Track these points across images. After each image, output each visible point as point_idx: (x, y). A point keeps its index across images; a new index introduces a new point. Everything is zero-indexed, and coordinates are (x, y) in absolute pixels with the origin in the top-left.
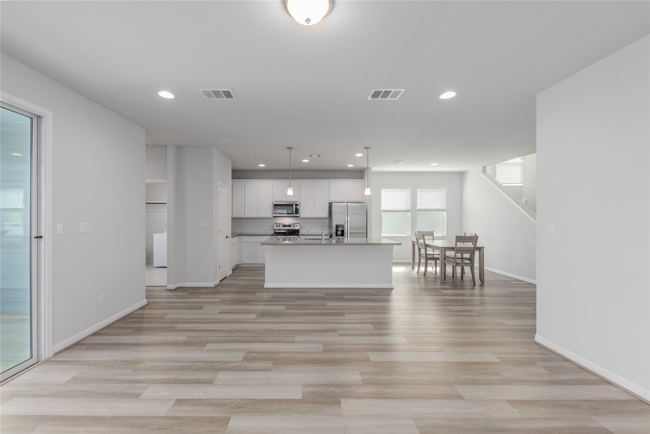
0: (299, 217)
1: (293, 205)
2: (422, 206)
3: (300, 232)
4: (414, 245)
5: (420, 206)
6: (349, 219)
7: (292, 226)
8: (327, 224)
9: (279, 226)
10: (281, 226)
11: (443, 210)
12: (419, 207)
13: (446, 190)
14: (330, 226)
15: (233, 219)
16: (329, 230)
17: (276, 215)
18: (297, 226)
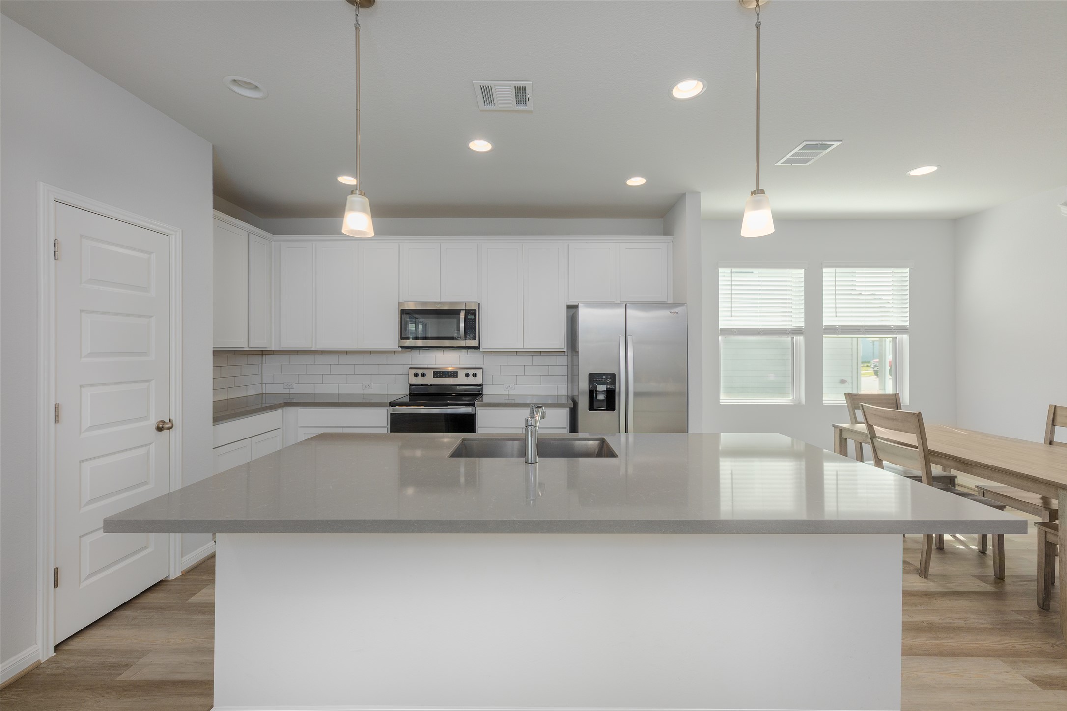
0: (477, 348)
1: (457, 313)
2: (839, 316)
3: (486, 391)
4: (843, 441)
5: (832, 316)
6: (630, 354)
7: (461, 374)
8: (564, 370)
9: (423, 375)
10: (430, 374)
11: (901, 330)
12: (828, 320)
13: (908, 270)
14: (573, 376)
15: (219, 354)
16: (570, 385)
17: (408, 343)
18: (475, 375)
